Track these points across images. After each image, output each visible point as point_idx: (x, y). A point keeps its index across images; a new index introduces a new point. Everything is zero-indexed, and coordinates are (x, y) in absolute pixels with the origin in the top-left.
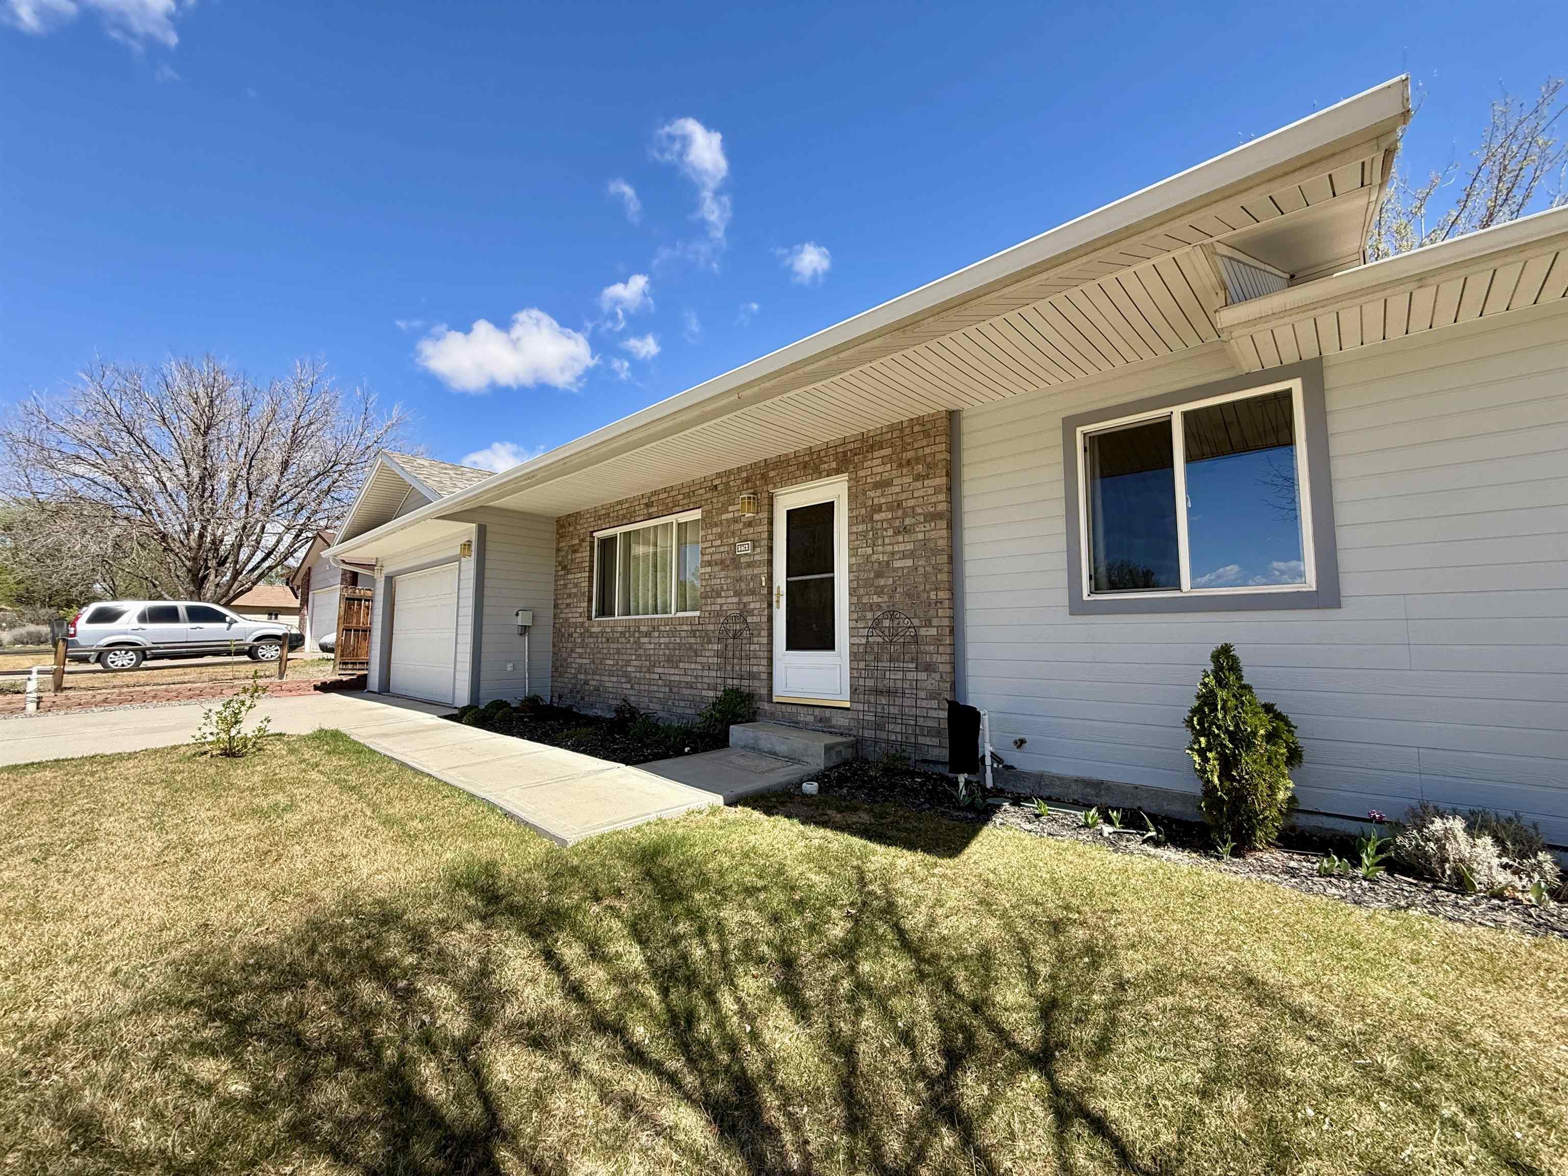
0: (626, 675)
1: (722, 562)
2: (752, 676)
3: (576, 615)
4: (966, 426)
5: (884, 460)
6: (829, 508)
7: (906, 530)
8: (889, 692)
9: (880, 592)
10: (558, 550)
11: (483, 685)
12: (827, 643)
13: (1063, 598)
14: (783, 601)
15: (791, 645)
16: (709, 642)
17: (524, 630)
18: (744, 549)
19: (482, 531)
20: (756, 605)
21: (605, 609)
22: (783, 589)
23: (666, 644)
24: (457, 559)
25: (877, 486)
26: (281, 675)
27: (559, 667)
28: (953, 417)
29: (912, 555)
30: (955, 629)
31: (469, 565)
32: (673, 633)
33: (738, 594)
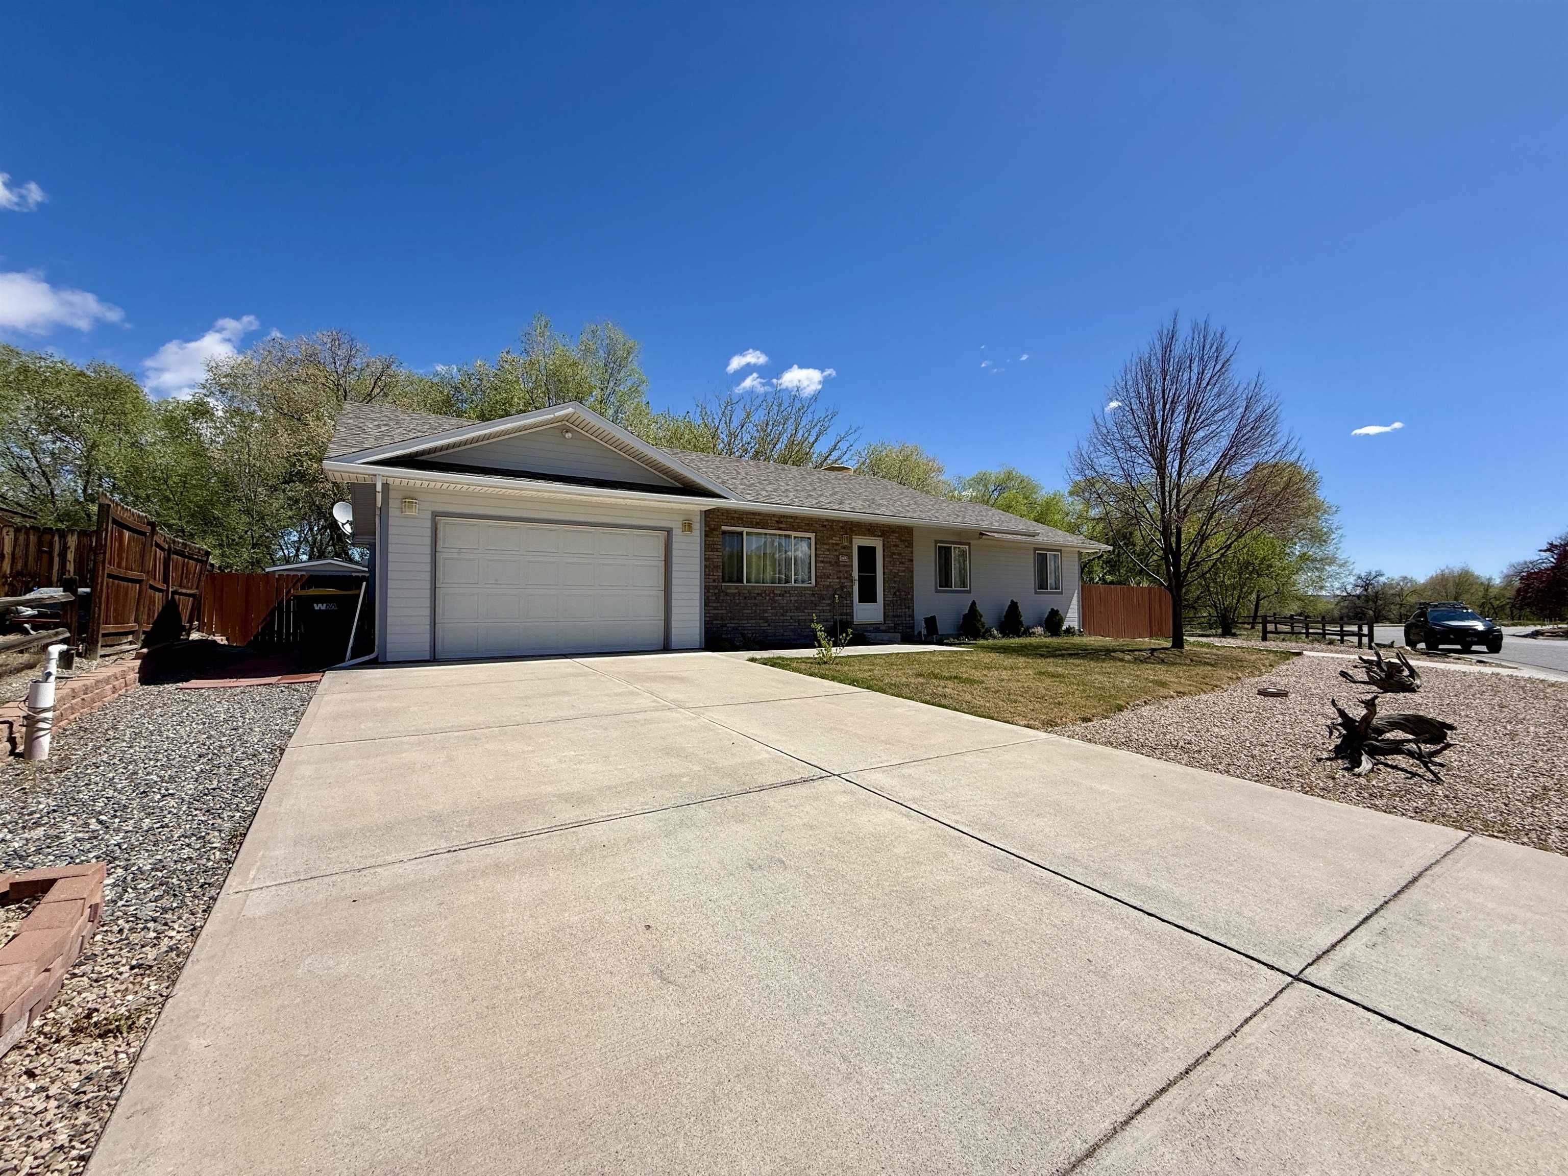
1: (830, 562)
2: (845, 613)
3: (709, 580)
5: (897, 538)
6: (875, 549)
7: (903, 563)
8: (898, 616)
9: (895, 582)
12: (874, 600)
13: (933, 588)
14: (857, 583)
15: (861, 600)
16: (824, 599)
18: (843, 558)
20: (848, 584)
21: (733, 578)
22: (857, 578)
23: (796, 601)
25: (894, 546)
29: (904, 571)
32: (800, 595)
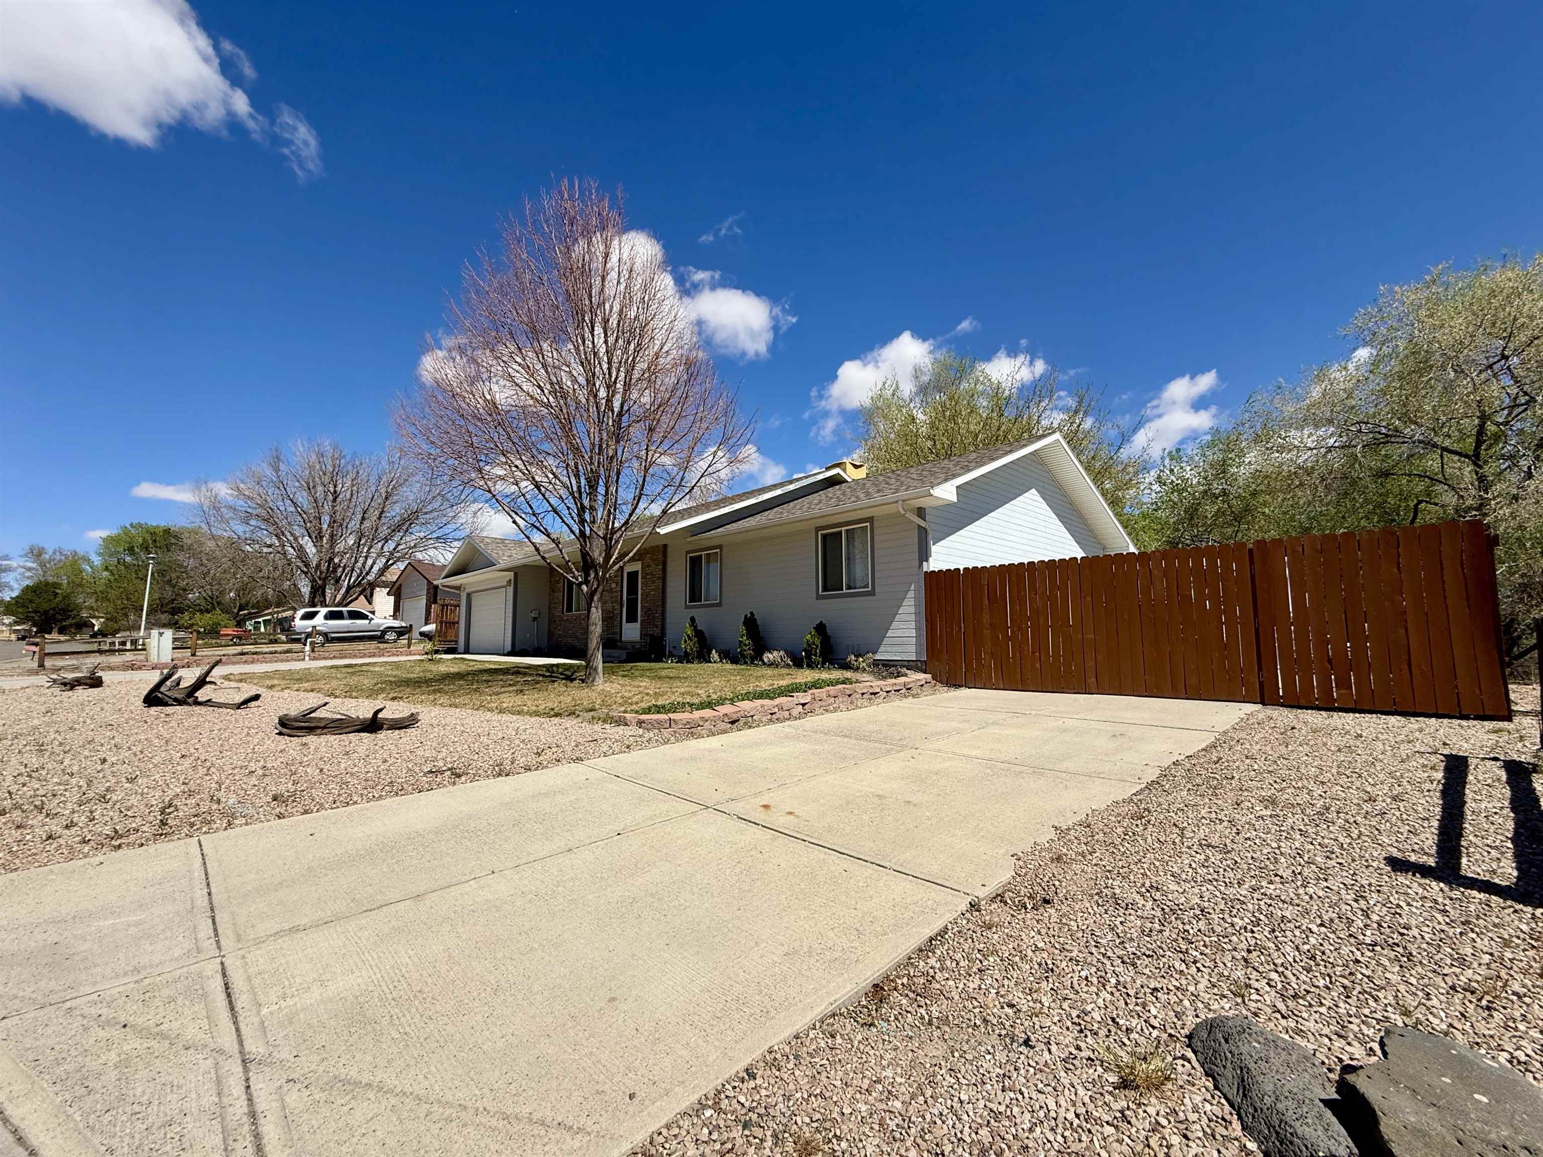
0: (576, 637)
2: (615, 633)
3: (557, 613)
4: (669, 549)
5: (650, 558)
6: (637, 572)
7: (654, 582)
9: (648, 601)
10: (551, 582)
11: (517, 644)
12: (635, 620)
13: (683, 604)
14: (626, 606)
15: (627, 621)
17: (535, 619)
18: (614, 586)
19: (516, 575)
20: (617, 607)
21: (570, 609)
22: (626, 602)
24: (505, 587)
25: (648, 566)
26: (409, 647)
27: (550, 634)
28: (665, 546)
29: (655, 591)
30: (663, 614)
31: (511, 590)
33: (612, 602)
